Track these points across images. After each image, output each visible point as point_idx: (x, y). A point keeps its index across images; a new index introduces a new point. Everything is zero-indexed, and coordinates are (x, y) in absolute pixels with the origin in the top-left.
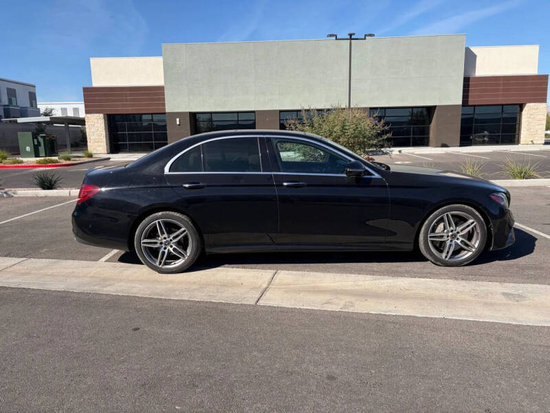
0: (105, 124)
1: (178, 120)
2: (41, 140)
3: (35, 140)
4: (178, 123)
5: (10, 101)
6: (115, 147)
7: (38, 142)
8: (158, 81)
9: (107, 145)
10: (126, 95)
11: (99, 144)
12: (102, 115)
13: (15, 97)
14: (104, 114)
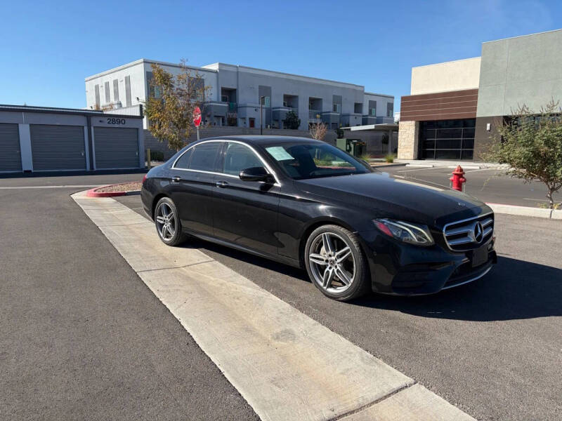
0: (416, 130)
1: (488, 125)
2: (352, 146)
3: (348, 146)
4: (488, 128)
5: (370, 111)
6: (422, 154)
7: (350, 148)
8: (473, 84)
9: (415, 151)
10: (438, 101)
11: (408, 150)
12: (413, 123)
13: (375, 108)
14: (416, 122)
